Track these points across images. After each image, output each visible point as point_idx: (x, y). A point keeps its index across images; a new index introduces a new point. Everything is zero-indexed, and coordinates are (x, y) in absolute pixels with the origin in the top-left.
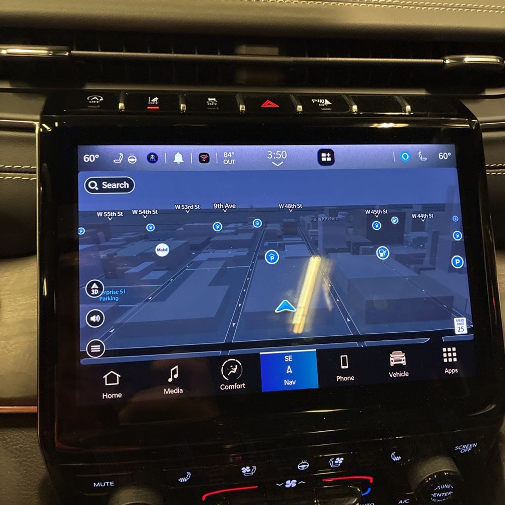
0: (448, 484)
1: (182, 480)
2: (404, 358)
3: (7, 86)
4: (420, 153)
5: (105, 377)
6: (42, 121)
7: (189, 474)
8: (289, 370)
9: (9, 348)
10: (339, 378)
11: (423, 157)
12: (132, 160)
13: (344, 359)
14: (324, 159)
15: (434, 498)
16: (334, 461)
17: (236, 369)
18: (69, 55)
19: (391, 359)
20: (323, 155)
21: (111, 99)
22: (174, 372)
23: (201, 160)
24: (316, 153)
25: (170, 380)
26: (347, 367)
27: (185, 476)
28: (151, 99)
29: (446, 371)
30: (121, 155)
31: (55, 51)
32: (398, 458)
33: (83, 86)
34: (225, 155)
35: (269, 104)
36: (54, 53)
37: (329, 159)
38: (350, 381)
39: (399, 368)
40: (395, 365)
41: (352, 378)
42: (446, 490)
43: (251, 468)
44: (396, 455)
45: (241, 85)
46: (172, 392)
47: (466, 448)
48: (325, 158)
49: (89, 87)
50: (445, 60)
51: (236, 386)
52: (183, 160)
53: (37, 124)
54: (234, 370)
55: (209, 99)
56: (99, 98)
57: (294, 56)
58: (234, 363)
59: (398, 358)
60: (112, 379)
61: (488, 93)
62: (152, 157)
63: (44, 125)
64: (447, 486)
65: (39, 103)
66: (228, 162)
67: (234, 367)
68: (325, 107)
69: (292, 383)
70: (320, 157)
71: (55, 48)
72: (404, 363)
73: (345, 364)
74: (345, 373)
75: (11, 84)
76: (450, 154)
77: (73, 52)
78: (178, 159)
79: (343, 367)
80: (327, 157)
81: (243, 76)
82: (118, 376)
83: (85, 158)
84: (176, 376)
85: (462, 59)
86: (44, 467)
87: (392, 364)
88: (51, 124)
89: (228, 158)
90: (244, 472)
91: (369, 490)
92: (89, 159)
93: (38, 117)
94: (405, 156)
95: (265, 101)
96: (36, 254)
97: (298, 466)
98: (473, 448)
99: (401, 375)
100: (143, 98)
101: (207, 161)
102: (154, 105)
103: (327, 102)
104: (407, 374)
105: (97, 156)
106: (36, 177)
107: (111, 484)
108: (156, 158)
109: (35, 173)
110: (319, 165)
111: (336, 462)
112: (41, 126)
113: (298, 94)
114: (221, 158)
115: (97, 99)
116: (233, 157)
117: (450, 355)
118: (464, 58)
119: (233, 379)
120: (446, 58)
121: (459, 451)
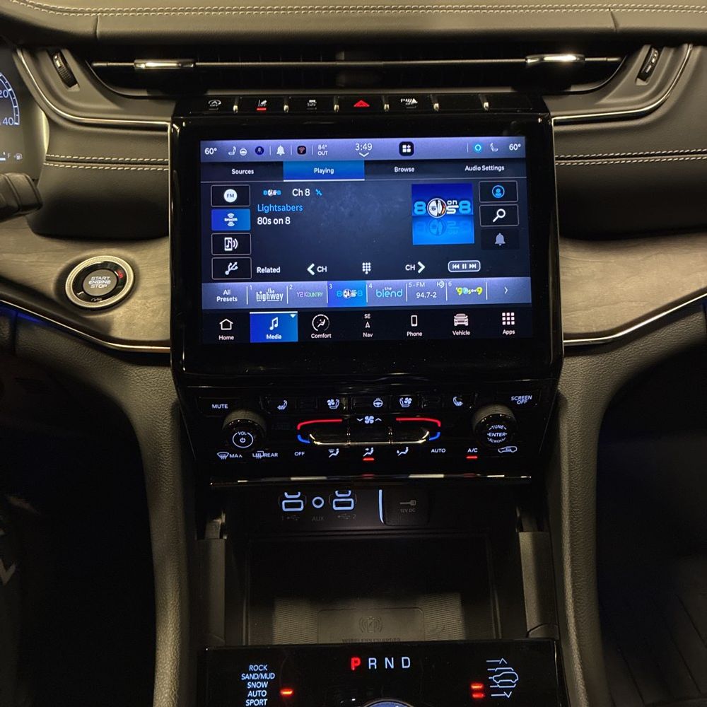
0: (501, 425)
1: (281, 408)
2: (467, 320)
3: (145, 94)
4: (491, 145)
5: (221, 323)
6: (172, 122)
7: (286, 402)
8: (368, 325)
9: (148, 305)
10: (409, 333)
11: (495, 147)
12: (243, 152)
13: (414, 318)
14: (404, 151)
15: (490, 438)
16: (404, 400)
17: (324, 323)
18: (194, 67)
19: (455, 320)
20: (404, 146)
21: (228, 102)
22: (275, 322)
23: (299, 152)
24: (398, 144)
25: (272, 328)
26: (416, 325)
27: (282, 404)
28: (261, 102)
29: (504, 332)
30: (235, 148)
31: (183, 64)
32: (459, 404)
33: (206, 92)
34: (320, 147)
35: (361, 104)
36: (182, 65)
37: (409, 151)
38: (418, 337)
39: (461, 327)
40: (458, 325)
41: (421, 334)
42: (499, 431)
43: (335, 402)
44: (458, 400)
45: (341, 88)
46: (273, 337)
47: (522, 400)
48: (406, 149)
49: (210, 93)
50: (527, 59)
51: (323, 336)
52: (284, 151)
53: (169, 124)
54: (323, 323)
55: (310, 101)
56: (218, 102)
57: (384, 61)
58: (323, 318)
59: (461, 319)
60: (226, 325)
61: (573, 89)
62: (259, 150)
63: (174, 125)
64: (501, 427)
65: (170, 107)
66: (322, 153)
67: (323, 321)
68: (411, 105)
69: (369, 335)
70: (401, 149)
71: (182, 60)
72: (467, 324)
73: (414, 323)
74: (414, 330)
75: (148, 92)
76: (520, 145)
77: (197, 64)
78: (281, 151)
79: (413, 325)
80: (407, 148)
81: (343, 79)
82: (231, 323)
83: (206, 151)
84: (276, 325)
85: (542, 59)
86: (176, 394)
87: (456, 324)
88: (180, 125)
89: (322, 150)
90: (329, 404)
91: (439, 433)
92: (209, 152)
93: (170, 119)
94: (478, 148)
95: (359, 101)
96: (168, 235)
97: (374, 404)
98: (529, 400)
99: (463, 333)
100: (254, 101)
101: (304, 152)
102: (263, 107)
103: (414, 101)
104: (468, 333)
105: (216, 149)
106: (168, 168)
107: (226, 406)
108: (263, 150)
109: (167, 164)
110: (400, 155)
111: (406, 402)
112: (172, 127)
113: (389, 94)
114: (316, 150)
115: (216, 103)
116: (326, 149)
117: (508, 319)
118: (544, 57)
119: (321, 330)
120: (528, 57)
121: (515, 401)
